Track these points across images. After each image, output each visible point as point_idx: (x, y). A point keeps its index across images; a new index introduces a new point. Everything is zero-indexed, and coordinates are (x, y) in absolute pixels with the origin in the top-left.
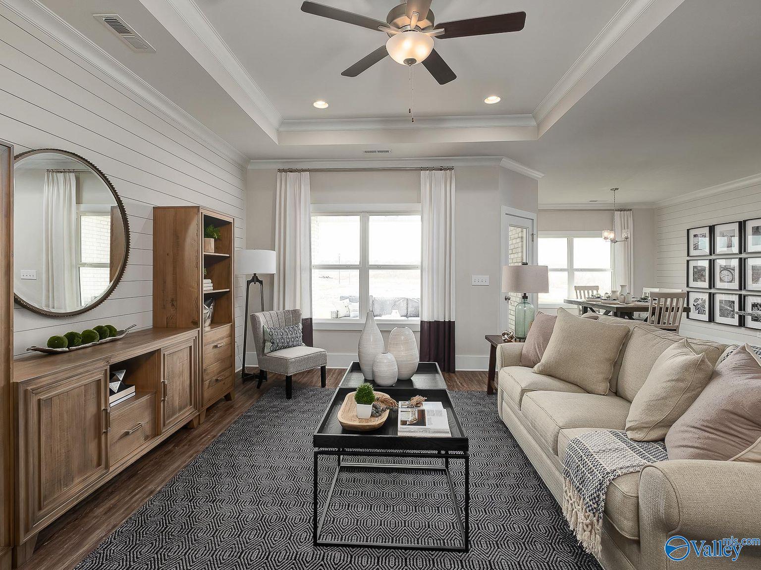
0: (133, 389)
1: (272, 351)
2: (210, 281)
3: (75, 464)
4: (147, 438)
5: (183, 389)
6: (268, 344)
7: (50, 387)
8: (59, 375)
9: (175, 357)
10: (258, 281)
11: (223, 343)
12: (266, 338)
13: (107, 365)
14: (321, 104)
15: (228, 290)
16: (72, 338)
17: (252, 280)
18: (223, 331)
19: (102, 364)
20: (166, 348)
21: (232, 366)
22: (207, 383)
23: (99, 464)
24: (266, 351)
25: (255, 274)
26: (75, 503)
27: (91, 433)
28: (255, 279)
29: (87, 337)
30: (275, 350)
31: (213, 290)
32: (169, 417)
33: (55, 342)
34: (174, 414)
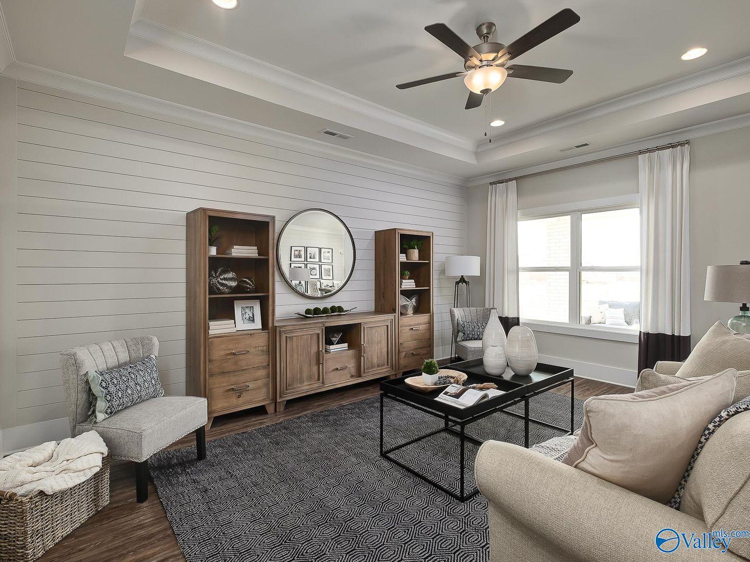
0: (346, 345)
1: (463, 340)
2: (413, 281)
3: (305, 374)
4: (352, 376)
5: (381, 352)
6: (461, 334)
7: (291, 331)
8: (297, 326)
9: (374, 331)
10: (465, 282)
11: (422, 327)
12: (460, 329)
13: (323, 327)
14: (498, 123)
15: (428, 288)
16: (316, 311)
17: (460, 281)
18: (423, 318)
19: (321, 325)
20: (366, 323)
21: (430, 346)
22: (403, 354)
23: (319, 379)
24: (458, 339)
25: (462, 276)
26: (305, 394)
27: (314, 361)
28: (462, 280)
29: (325, 311)
30: (467, 340)
31: (416, 287)
32: (368, 368)
33: (308, 311)
34: (372, 367)
